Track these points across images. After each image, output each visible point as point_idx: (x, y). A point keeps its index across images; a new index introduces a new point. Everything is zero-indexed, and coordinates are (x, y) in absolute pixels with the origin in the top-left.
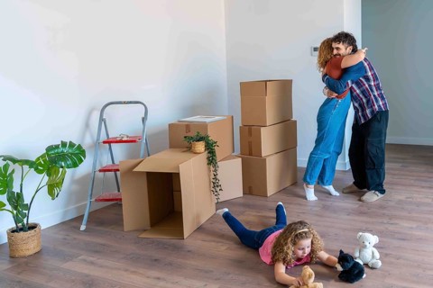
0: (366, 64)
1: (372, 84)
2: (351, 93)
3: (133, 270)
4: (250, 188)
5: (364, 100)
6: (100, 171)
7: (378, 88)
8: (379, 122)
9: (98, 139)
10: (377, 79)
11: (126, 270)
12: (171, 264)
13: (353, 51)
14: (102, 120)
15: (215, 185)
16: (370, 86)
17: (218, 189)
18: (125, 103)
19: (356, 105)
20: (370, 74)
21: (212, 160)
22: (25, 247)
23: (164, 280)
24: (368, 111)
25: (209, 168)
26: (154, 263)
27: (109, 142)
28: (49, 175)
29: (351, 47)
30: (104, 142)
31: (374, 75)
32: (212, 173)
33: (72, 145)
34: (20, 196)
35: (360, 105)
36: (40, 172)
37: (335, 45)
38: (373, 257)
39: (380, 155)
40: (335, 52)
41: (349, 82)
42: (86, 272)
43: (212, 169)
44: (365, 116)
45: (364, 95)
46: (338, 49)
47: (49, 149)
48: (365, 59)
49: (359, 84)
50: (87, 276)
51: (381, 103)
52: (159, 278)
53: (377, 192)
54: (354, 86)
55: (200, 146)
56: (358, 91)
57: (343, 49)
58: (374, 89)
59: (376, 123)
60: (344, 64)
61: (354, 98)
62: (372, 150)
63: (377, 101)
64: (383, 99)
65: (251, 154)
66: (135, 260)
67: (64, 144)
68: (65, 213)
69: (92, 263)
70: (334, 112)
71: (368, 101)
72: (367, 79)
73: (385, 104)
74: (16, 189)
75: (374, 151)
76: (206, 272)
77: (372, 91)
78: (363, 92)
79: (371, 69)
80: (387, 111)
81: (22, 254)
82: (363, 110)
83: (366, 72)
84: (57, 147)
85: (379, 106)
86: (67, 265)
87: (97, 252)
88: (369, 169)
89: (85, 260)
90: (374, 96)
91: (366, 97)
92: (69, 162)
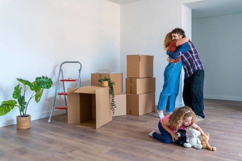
0: (190, 44)
1: (194, 55)
2: (182, 60)
3: (71, 138)
4: (130, 111)
5: (190, 64)
6: (59, 94)
7: (197, 57)
8: (199, 76)
9: (58, 79)
10: (197, 53)
11: (68, 138)
12: (89, 138)
13: (183, 37)
14: (61, 70)
15: (113, 105)
16: (193, 56)
17: (114, 107)
18: (71, 62)
19: (185, 67)
20: (192, 49)
21: (111, 92)
22: (24, 124)
23: (86, 143)
24: (191, 70)
25: (110, 96)
26: (81, 137)
27: (63, 81)
28: (36, 91)
29: (182, 36)
30: (61, 81)
31: (195, 50)
32: (111, 99)
33: (47, 78)
34: (23, 98)
35: (187, 67)
36: (32, 90)
37: (173, 35)
38: (197, 143)
39: (200, 94)
40: (173, 38)
41: (180, 52)
42: (49, 137)
43: (111, 96)
44: (190, 73)
45: (189, 61)
46: (174, 36)
47: (37, 79)
48: (189, 41)
49: (186, 55)
50: (50, 139)
51: (199, 66)
52: (83, 143)
53: (200, 117)
54: (183, 55)
55: (106, 83)
56: (186, 59)
57: (177, 36)
58: (195, 58)
59: (197, 77)
60: (178, 44)
61: (184, 63)
62: (195, 91)
63: (197, 65)
64: (200, 63)
65: (131, 93)
66: (73, 135)
67: (43, 77)
68: (42, 114)
69: (52, 134)
70: (172, 70)
71: (191, 65)
72: (191, 52)
73: (202, 67)
74: (22, 94)
75: (196, 92)
76: (107, 142)
77: (194, 59)
78: (189, 60)
79: (193, 47)
80: (203, 70)
81: (22, 128)
82: (189, 69)
83: (190, 48)
84: (40, 78)
85: (198, 67)
86: (41, 134)
87: (54, 130)
88: (195, 103)
89: (49, 133)
90: (195, 62)
91: (190, 62)
92: (45, 86)
